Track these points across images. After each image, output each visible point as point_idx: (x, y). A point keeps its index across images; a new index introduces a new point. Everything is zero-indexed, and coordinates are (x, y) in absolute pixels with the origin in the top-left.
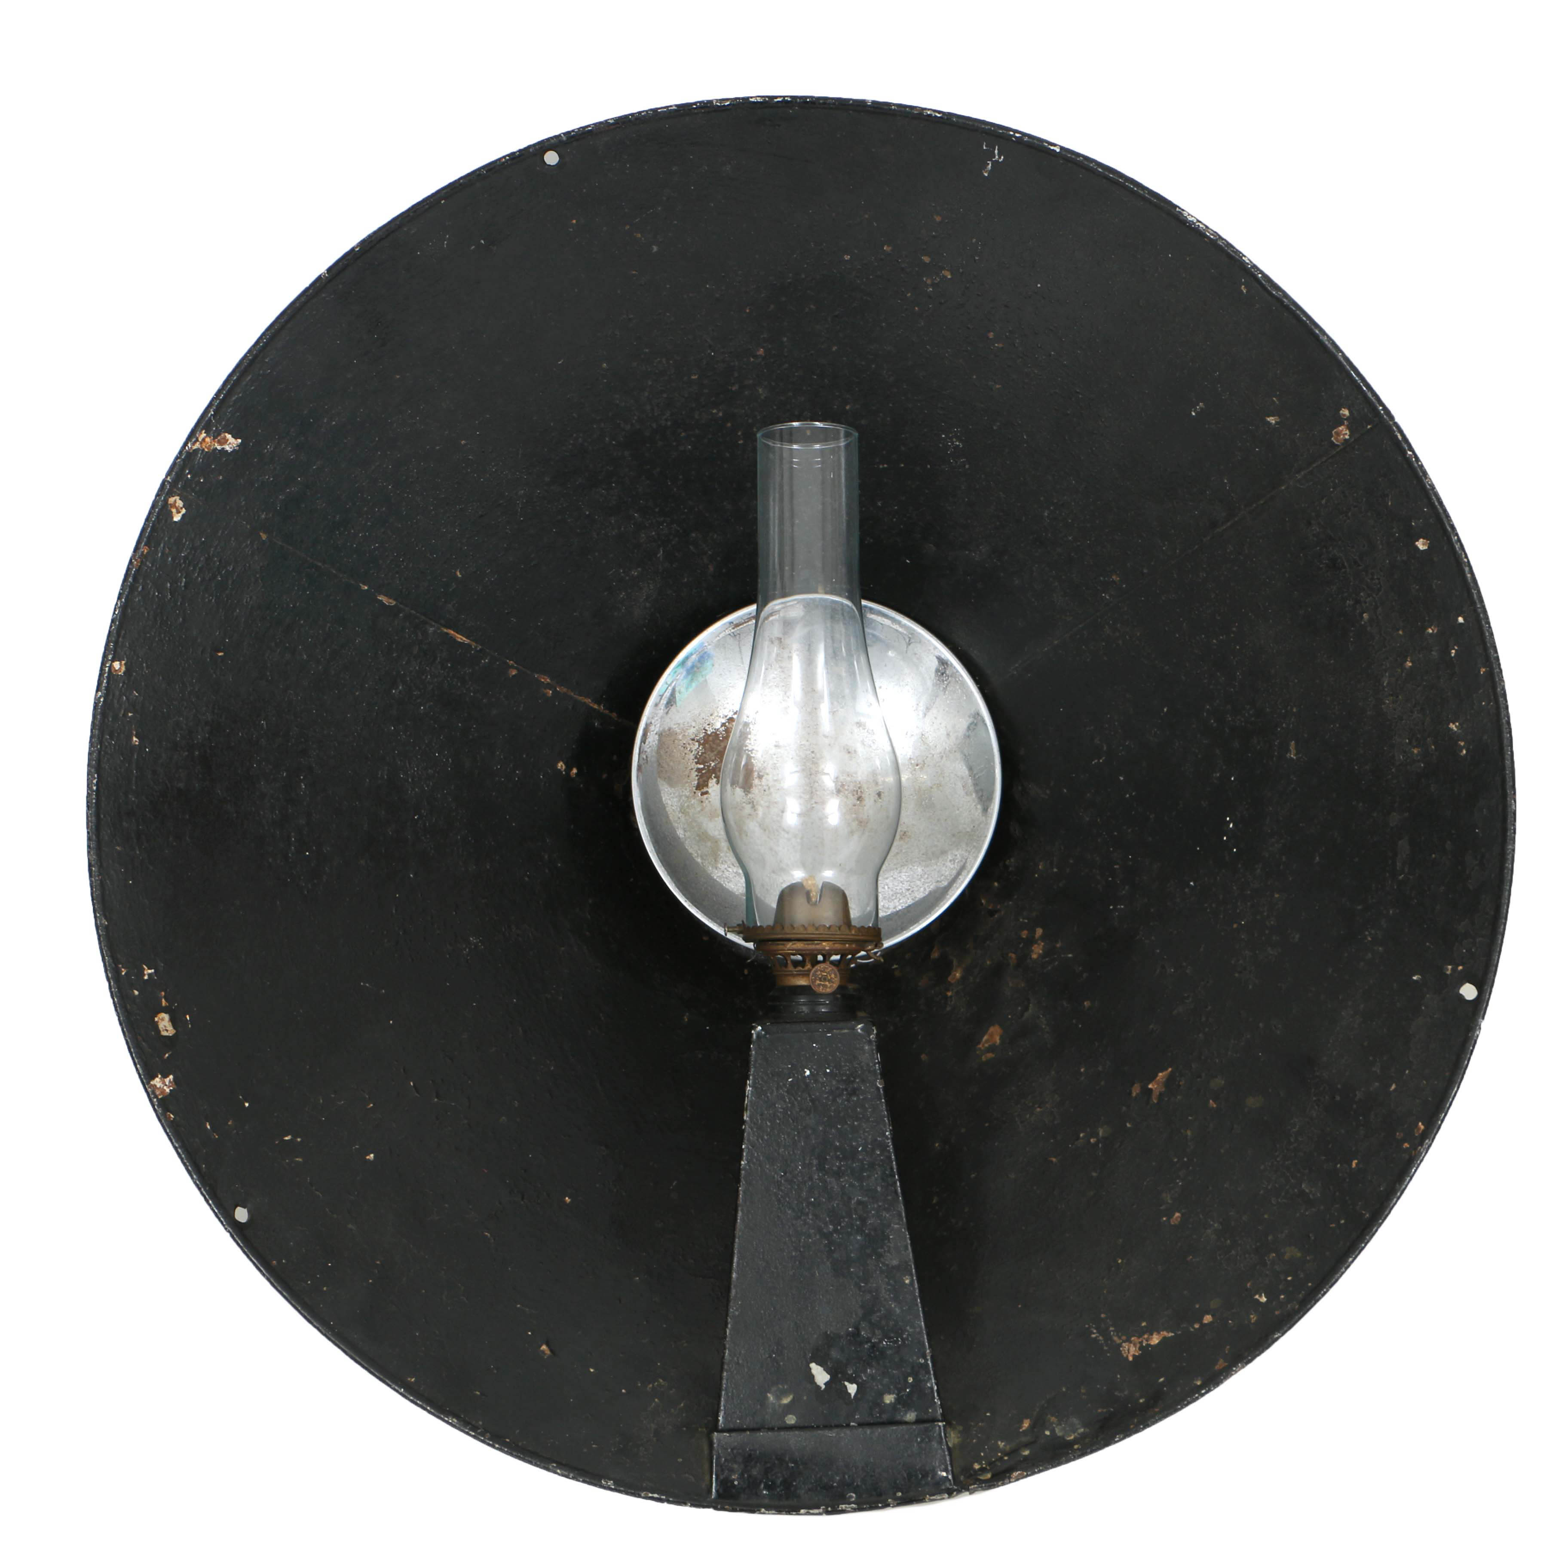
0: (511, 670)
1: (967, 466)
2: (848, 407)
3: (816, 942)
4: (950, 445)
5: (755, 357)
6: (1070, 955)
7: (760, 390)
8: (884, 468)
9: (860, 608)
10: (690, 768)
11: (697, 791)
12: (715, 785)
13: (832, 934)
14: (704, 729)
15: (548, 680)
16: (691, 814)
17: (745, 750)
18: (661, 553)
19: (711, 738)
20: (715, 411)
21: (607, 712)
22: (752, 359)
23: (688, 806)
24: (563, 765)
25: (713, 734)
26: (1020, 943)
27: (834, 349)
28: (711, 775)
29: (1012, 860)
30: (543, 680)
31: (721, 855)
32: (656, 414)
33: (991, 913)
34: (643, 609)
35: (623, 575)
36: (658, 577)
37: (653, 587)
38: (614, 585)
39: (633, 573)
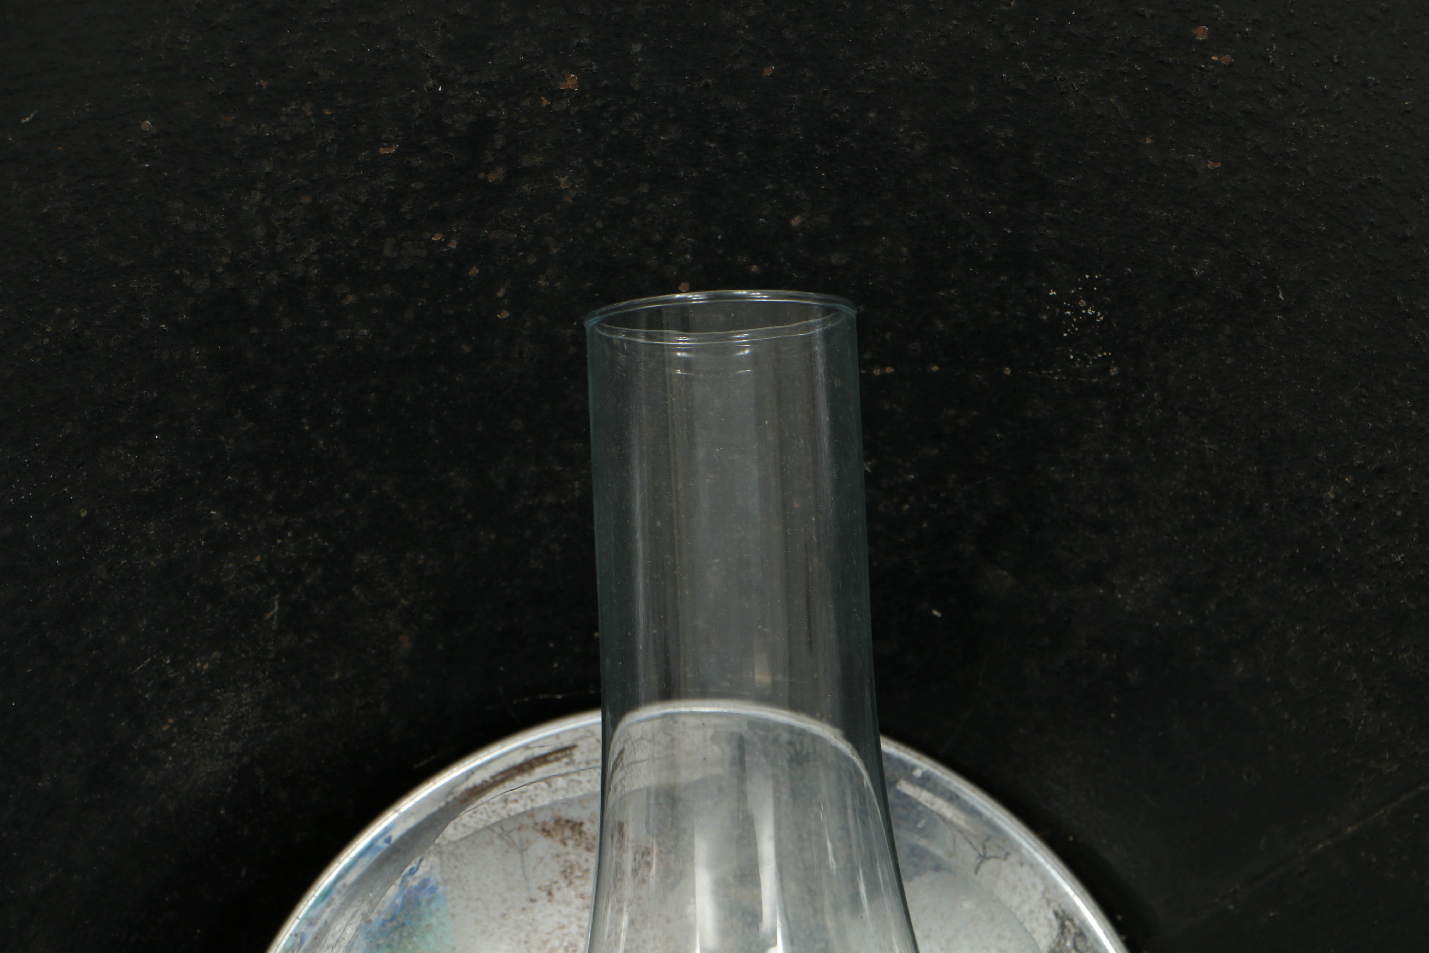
1: (1114, 371)
2: (796, 222)
4: (1070, 318)
5: (555, 94)
7: (562, 180)
8: (884, 376)
18: (277, 608)
20: (437, 237)
22: (545, 102)
27: (768, 71)
32: (280, 249)
34: (221, 757)
35: (171, 671)
36: (263, 671)
37: (249, 700)
38: (146, 699)
39: (198, 665)
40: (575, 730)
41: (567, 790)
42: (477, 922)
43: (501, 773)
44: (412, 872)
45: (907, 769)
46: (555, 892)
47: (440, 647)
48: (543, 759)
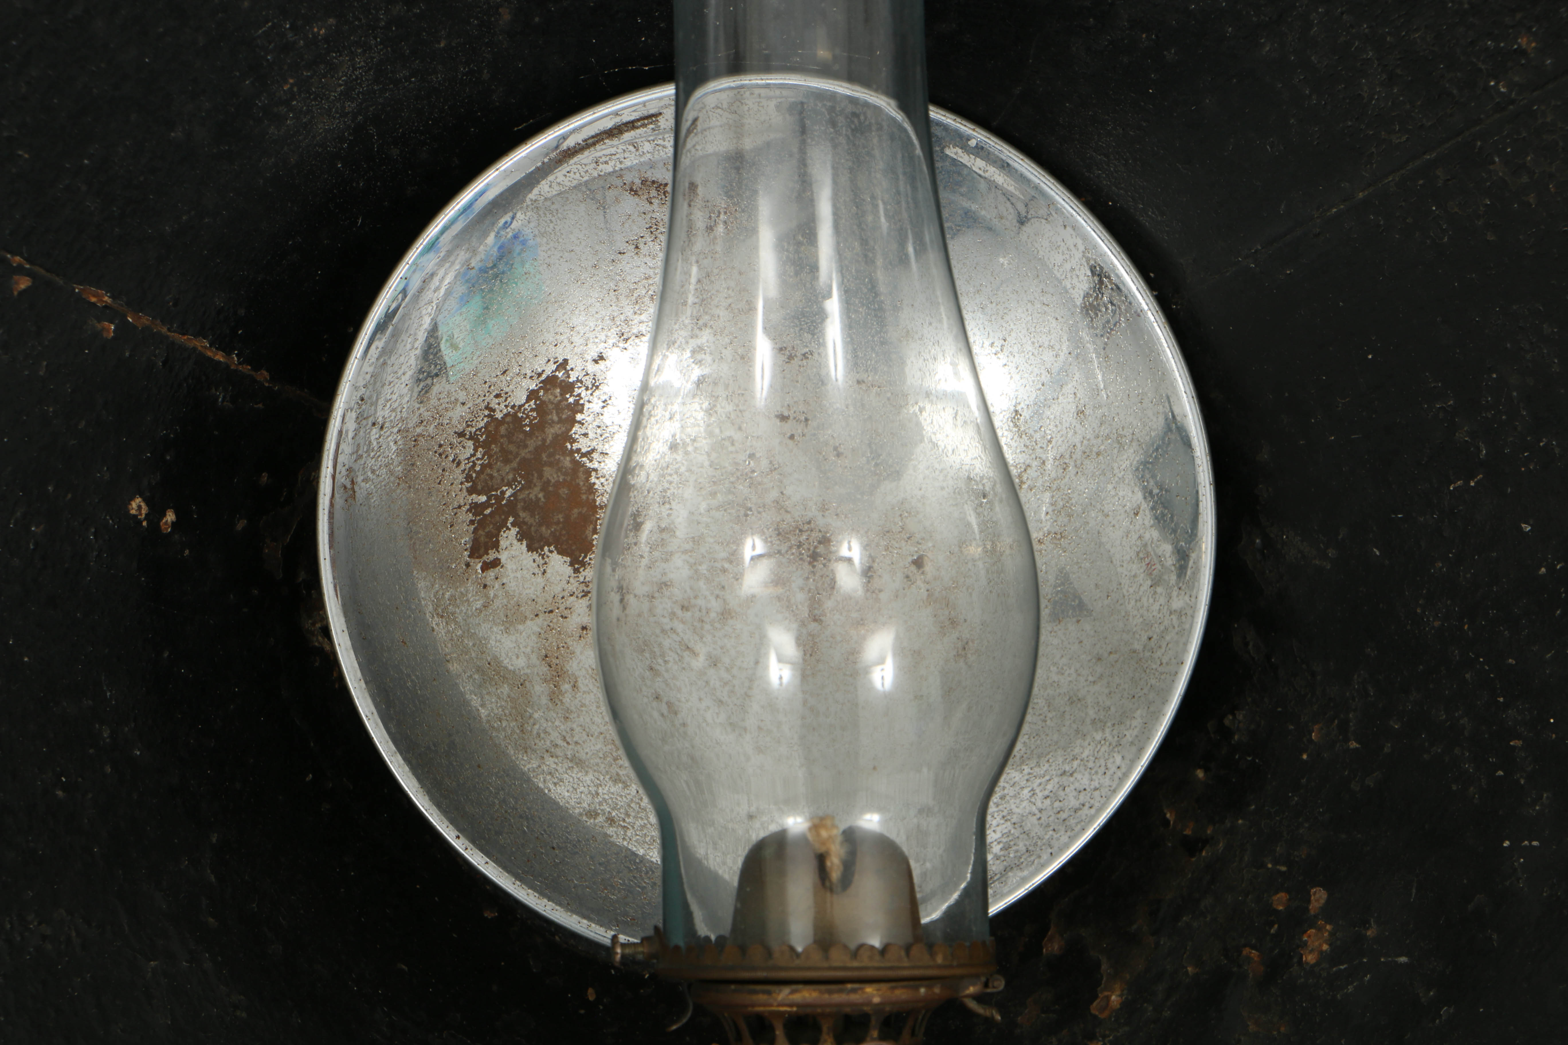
0: (16, 277)
3: (849, 986)
6: (1403, 959)
9: (925, 127)
10: (456, 504)
11: (472, 562)
12: (515, 542)
13: (891, 968)
14: (487, 407)
15: (106, 298)
16: (460, 619)
17: (572, 452)
19: (503, 430)
21: (246, 369)
23: (453, 598)
24: (143, 504)
25: (508, 419)
26: (1271, 925)
28: (507, 519)
29: (1240, 716)
30: (93, 300)
31: (536, 716)
33: (1192, 846)
34: (338, 115)
35: (291, 35)
36: (375, 38)
37: (362, 63)
38: (268, 60)
39: (316, 30)
40: (660, 99)
41: (653, 154)
42: (571, 271)
43: (593, 137)
44: (506, 225)
45: (962, 141)
46: (641, 246)
47: (537, 19)
48: (631, 125)
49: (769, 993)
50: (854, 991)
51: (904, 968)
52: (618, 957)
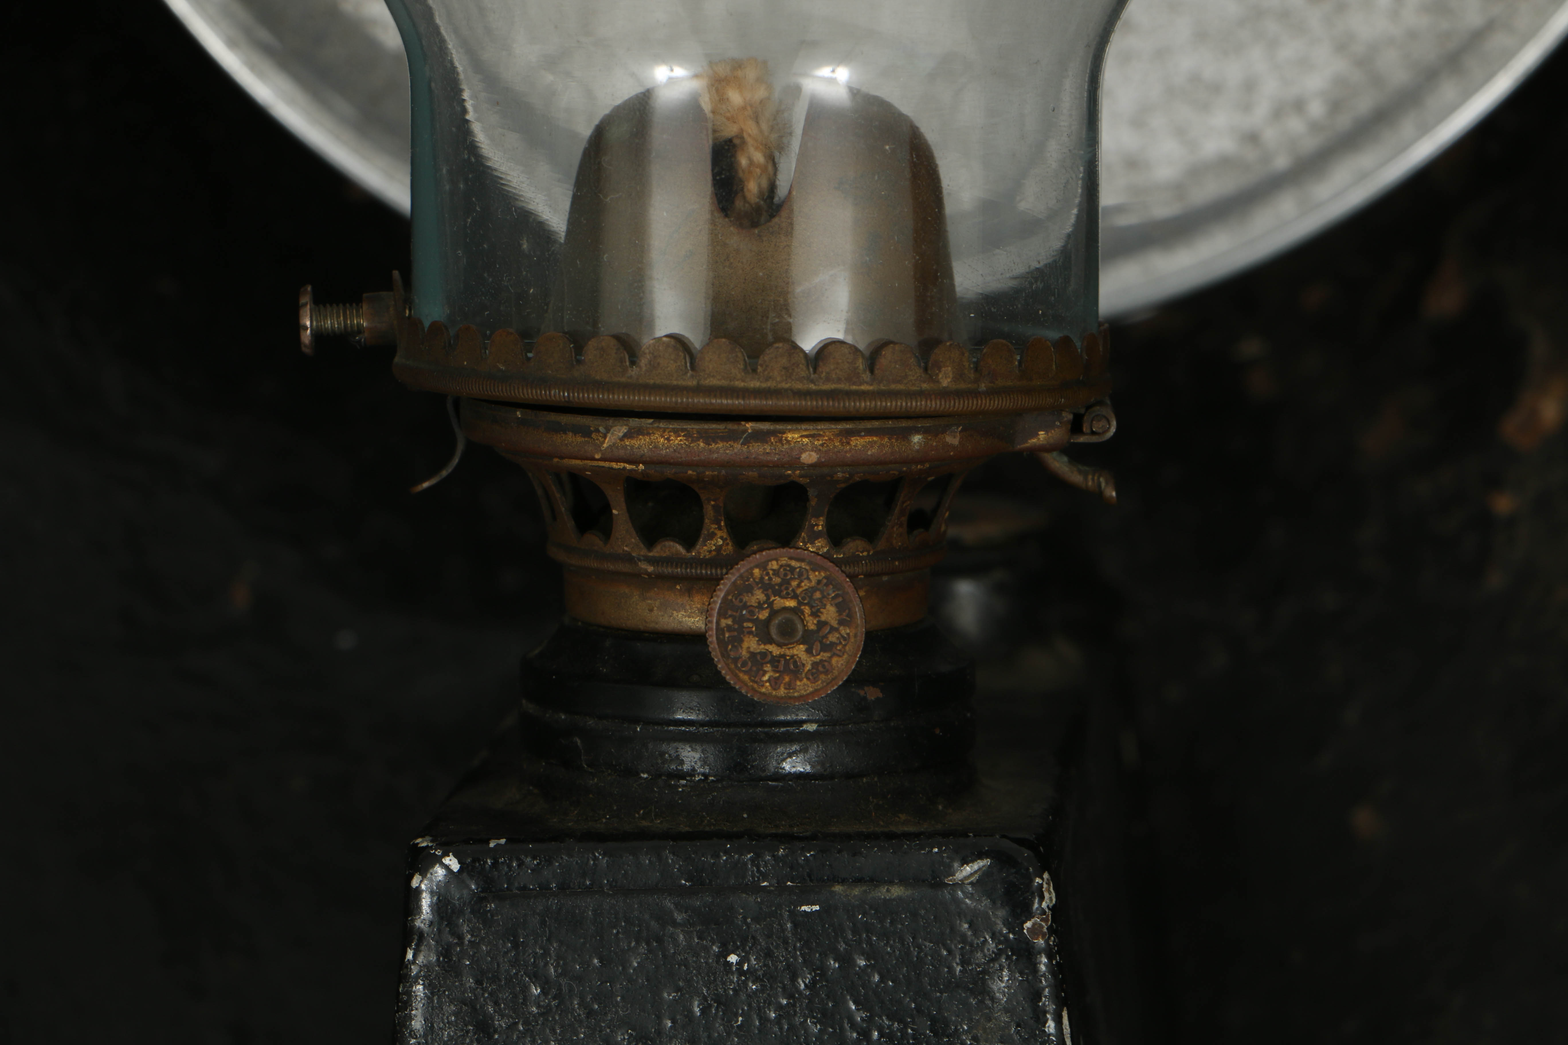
3: (749, 426)
49: (586, 432)
50: (760, 437)
51: (862, 395)
52: (306, 336)
